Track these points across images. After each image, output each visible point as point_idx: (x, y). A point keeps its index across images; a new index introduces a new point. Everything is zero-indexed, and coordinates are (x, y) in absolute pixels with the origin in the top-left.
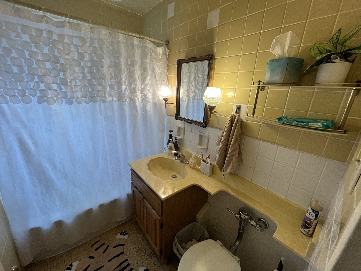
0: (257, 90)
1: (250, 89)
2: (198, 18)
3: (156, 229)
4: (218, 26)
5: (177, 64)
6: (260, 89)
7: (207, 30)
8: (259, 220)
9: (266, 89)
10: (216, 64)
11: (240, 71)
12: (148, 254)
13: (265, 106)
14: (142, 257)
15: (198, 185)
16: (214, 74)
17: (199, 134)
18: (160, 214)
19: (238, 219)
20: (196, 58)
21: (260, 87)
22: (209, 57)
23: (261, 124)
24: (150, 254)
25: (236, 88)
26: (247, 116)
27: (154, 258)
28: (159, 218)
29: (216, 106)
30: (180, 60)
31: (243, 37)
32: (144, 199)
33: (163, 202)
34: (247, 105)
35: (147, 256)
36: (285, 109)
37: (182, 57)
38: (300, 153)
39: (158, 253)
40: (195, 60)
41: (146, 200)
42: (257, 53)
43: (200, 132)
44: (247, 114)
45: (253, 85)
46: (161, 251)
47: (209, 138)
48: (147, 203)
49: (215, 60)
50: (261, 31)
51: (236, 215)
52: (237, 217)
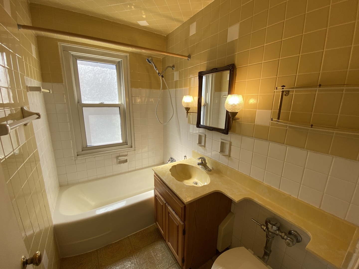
0: (281, 94)
1: (274, 94)
2: (218, 33)
3: (178, 236)
4: (239, 38)
5: (199, 76)
6: (284, 94)
7: (228, 43)
8: (290, 233)
9: (290, 93)
10: (237, 73)
11: (262, 77)
12: (169, 263)
13: (290, 111)
14: (164, 265)
15: (221, 191)
16: (236, 83)
17: (220, 141)
18: (183, 220)
19: (264, 231)
20: (216, 69)
21: (284, 92)
22: (230, 67)
23: (287, 129)
24: (172, 263)
25: (259, 94)
26: (272, 120)
27: (176, 268)
28: (182, 223)
29: (237, 113)
30: (201, 72)
31: (264, 46)
32: (166, 204)
33: (187, 206)
34: (271, 111)
35: (168, 265)
36: (313, 113)
37: (203, 69)
38: (333, 158)
39: (180, 262)
40: (216, 71)
41: (169, 204)
42: (279, 59)
43: (221, 139)
44: (272, 119)
45: (277, 90)
46: (183, 261)
47: (231, 145)
48: (169, 208)
49: (236, 69)
50: (282, 39)
51: (263, 227)
52: (263, 229)
